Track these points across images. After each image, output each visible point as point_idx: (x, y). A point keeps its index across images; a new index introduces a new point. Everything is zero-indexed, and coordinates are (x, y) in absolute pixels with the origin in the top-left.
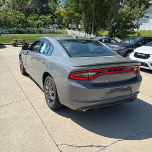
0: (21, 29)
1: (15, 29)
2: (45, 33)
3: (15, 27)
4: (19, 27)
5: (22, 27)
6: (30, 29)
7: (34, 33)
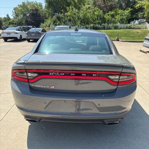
0: (97, 25)
1: (92, 25)
2: (121, 29)
3: (91, 23)
4: (95, 24)
5: (98, 23)
6: (106, 25)
7: (110, 29)
